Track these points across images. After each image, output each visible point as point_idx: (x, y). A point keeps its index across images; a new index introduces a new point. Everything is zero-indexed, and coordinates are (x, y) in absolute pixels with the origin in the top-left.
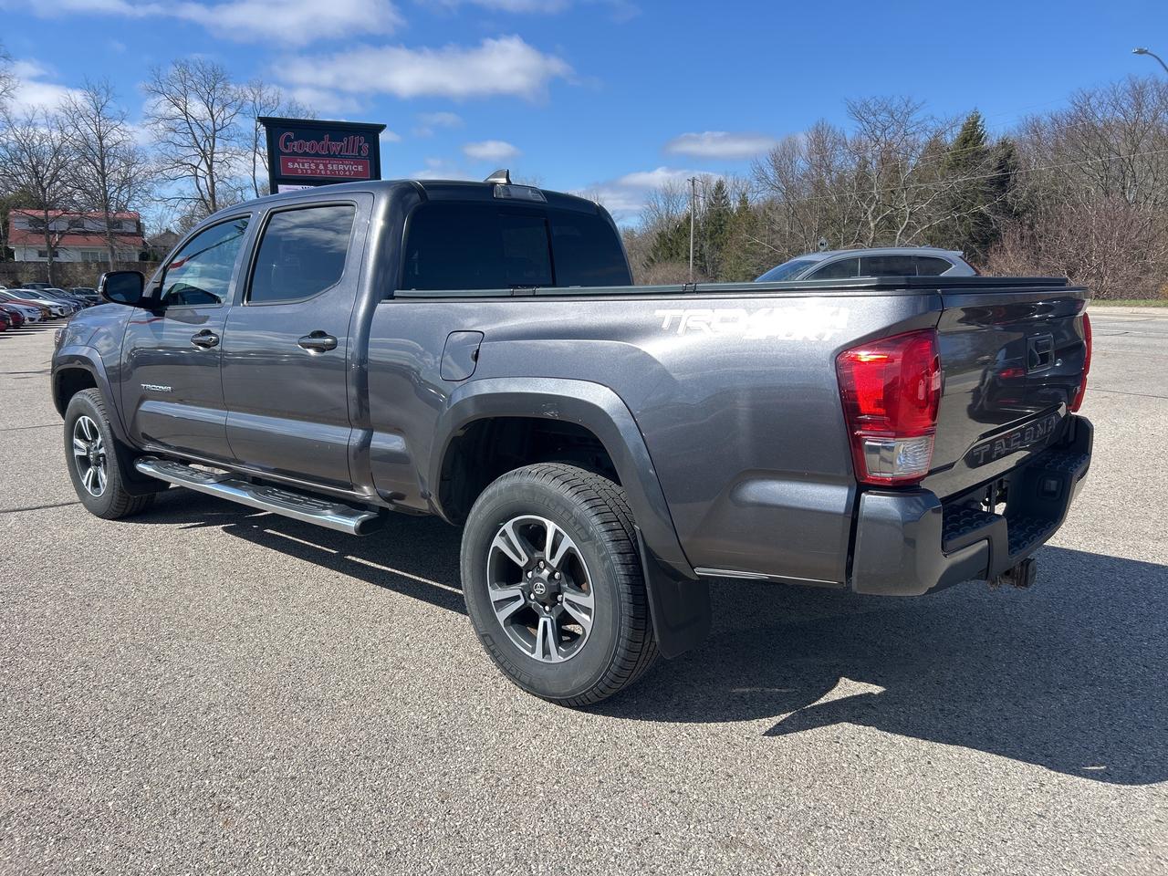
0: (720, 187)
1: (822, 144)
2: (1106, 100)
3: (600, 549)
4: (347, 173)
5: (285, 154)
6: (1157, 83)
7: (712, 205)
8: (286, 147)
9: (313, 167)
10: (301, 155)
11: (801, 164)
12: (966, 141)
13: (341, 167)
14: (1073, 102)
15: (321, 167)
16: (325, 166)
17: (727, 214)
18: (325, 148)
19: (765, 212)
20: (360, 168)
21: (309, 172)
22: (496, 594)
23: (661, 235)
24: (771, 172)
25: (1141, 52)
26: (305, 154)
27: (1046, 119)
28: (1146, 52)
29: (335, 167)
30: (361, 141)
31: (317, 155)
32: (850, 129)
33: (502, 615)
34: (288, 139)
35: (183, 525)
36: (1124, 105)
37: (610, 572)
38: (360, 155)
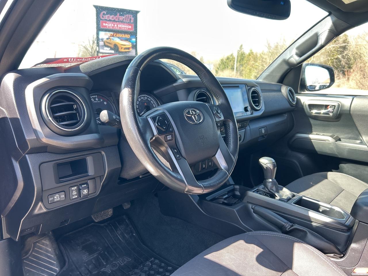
4: (125, 29)
5: (102, 20)
8: (103, 17)
9: (113, 25)
10: (108, 20)
13: (123, 26)
15: (116, 26)
16: (117, 25)
18: (118, 18)
19: (260, 54)
20: (130, 27)
21: (111, 27)
23: (222, 60)
26: (110, 20)
29: (121, 26)
30: (131, 16)
31: (114, 21)
34: (104, 14)
38: (130, 22)
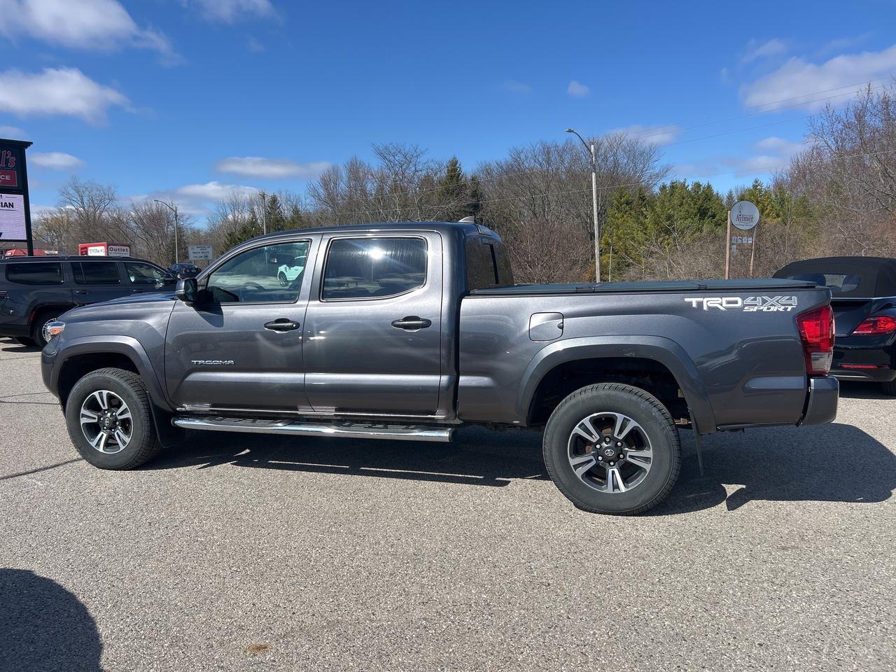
0: (274, 200)
1: (356, 172)
2: (530, 155)
3: (660, 424)
6: (556, 146)
7: (269, 213)
11: (343, 186)
12: (452, 177)
14: (511, 156)
17: (284, 221)
19: (317, 221)
20: (7, 178)
22: (573, 461)
24: (322, 191)
25: (570, 131)
27: (494, 165)
28: (573, 131)
30: (7, 154)
32: (375, 164)
33: (579, 473)
35: (200, 466)
36: (540, 160)
37: (667, 436)
38: (7, 166)
